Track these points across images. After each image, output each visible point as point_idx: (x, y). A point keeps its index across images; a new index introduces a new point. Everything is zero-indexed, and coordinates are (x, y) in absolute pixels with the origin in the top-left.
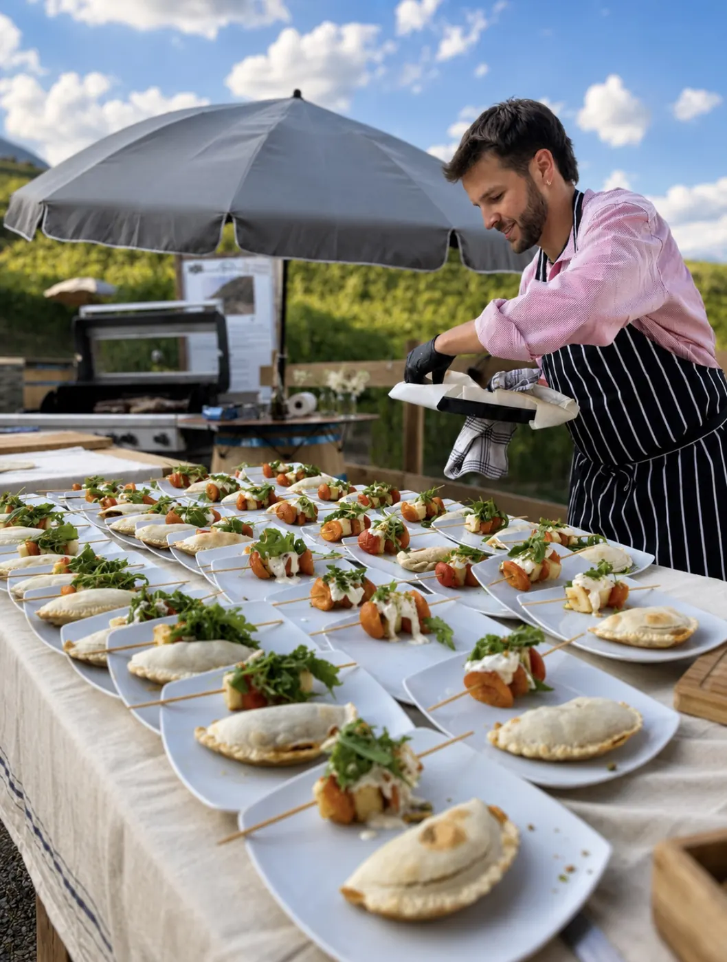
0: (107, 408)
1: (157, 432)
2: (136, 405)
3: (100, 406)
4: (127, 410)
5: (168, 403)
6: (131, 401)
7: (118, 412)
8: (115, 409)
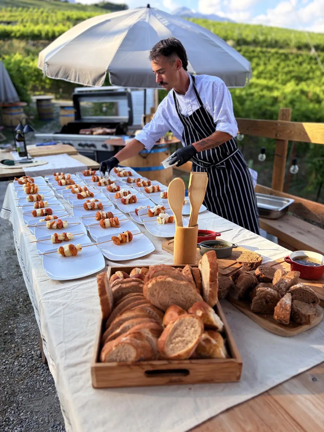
0: (84, 132)
1: (103, 143)
2: (95, 131)
3: (82, 131)
4: (92, 133)
5: (108, 131)
6: (93, 129)
7: (89, 134)
8: (87, 133)
